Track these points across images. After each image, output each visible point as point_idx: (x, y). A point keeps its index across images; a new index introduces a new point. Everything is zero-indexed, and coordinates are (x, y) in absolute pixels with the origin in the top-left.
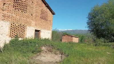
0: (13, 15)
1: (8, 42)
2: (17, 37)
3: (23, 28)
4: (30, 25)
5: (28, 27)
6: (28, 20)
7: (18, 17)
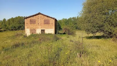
0: (31, 26)
1: (30, 35)
2: (33, 33)
3: (35, 30)
4: (38, 28)
5: (37, 29)
6: (37, 26)
7: (32, 26)
